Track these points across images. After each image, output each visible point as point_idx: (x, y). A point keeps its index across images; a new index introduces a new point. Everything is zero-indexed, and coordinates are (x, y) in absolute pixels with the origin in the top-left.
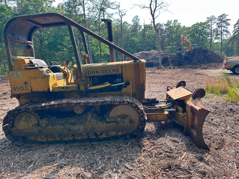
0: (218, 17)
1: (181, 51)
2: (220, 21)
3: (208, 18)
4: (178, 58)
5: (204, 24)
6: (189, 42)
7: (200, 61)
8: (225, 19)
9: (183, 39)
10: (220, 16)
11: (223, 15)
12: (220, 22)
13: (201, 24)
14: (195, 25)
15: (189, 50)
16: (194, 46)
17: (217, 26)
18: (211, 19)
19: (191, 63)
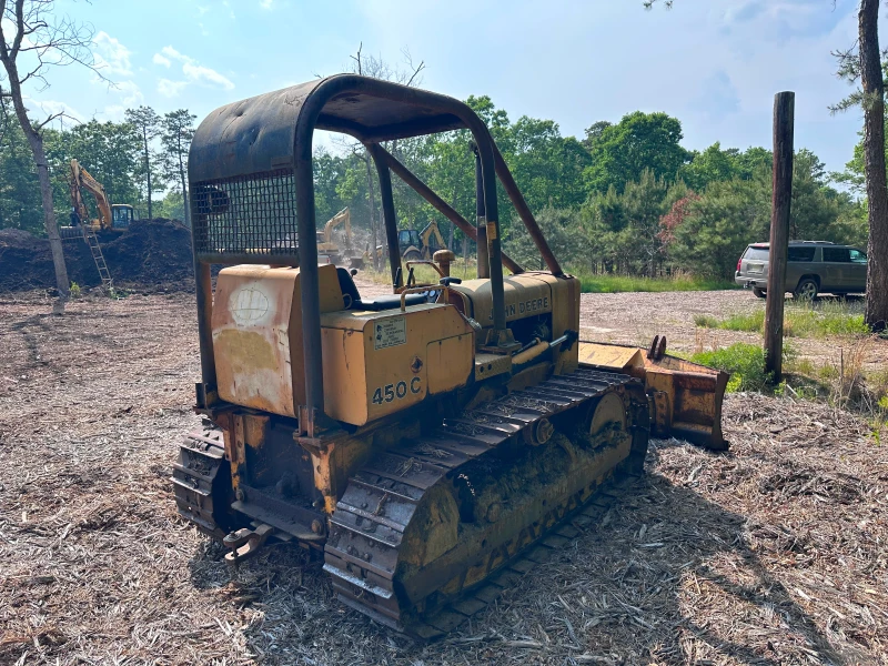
0: (166, 115)
1: (79, 225)
2: (173, 133)
3: (130, 112)
4: (77, 254)
5: (122, 129)
6: (102, 194)
7: (168, 266)
8: (188, 127)
9: (80, 178)
10: (173, 115)
11: (183, 113)
12: (174, 136)
13: (109, 129)
14: (86, 129)
15: (101, 225)
16: (118, 209)
17: (165, 146)
18: (142, 117)
19: (137, 273)
